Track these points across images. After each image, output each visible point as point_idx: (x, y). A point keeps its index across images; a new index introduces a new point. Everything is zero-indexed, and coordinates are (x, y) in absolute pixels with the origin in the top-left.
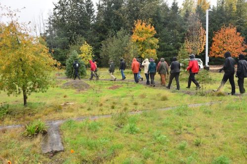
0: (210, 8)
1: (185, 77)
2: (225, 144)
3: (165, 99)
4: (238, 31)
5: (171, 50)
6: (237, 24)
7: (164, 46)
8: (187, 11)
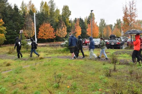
0: (37, 12)
1: (23, 51)
2: (40, 84)
3: (8, 65)
4: (51, 25)
5: (15, 34)
6: (51, 22)
7: (10, 32)
8: (24, 12)
